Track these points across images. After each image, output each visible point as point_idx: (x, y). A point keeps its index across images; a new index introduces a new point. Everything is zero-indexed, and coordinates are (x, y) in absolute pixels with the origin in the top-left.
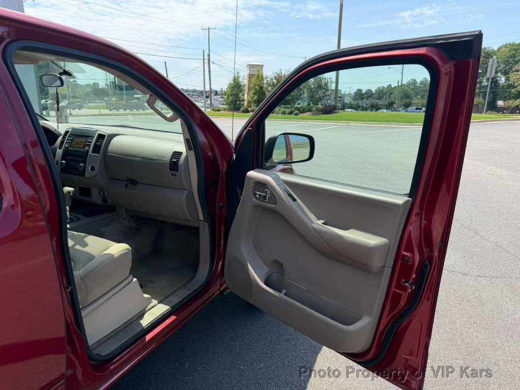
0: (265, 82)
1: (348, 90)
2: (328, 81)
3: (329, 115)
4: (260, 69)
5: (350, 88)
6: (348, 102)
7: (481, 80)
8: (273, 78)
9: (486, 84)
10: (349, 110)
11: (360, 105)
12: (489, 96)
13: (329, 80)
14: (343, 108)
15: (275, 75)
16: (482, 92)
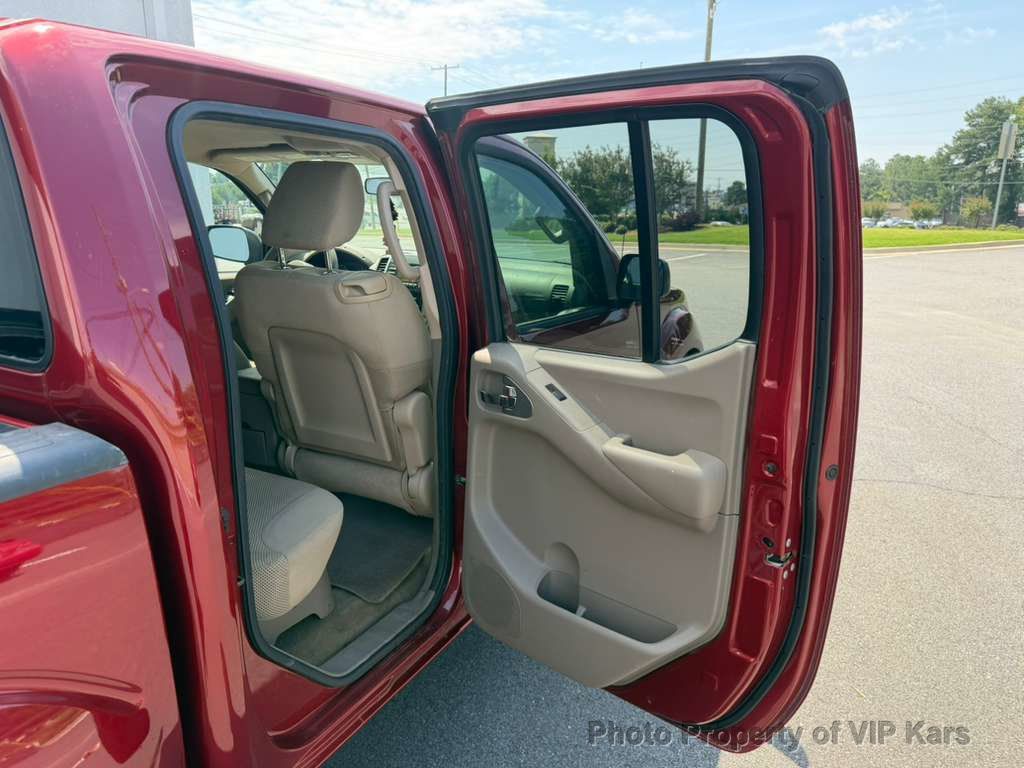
0: (559, 170)
1: (716, 182)
2: (683, 167)
3: (687, 233)
4: (548, 145)
5: (719, 179)
6: (715, 207)
7: (985, 162)
8: (575, 162)
9: (995, 170)
10: (719, 223)
11: (741, 212)
12: (1002, 194)
13: (686, 166)
14: (707, 220)
15: (579, 156)
16: (987, 187)
